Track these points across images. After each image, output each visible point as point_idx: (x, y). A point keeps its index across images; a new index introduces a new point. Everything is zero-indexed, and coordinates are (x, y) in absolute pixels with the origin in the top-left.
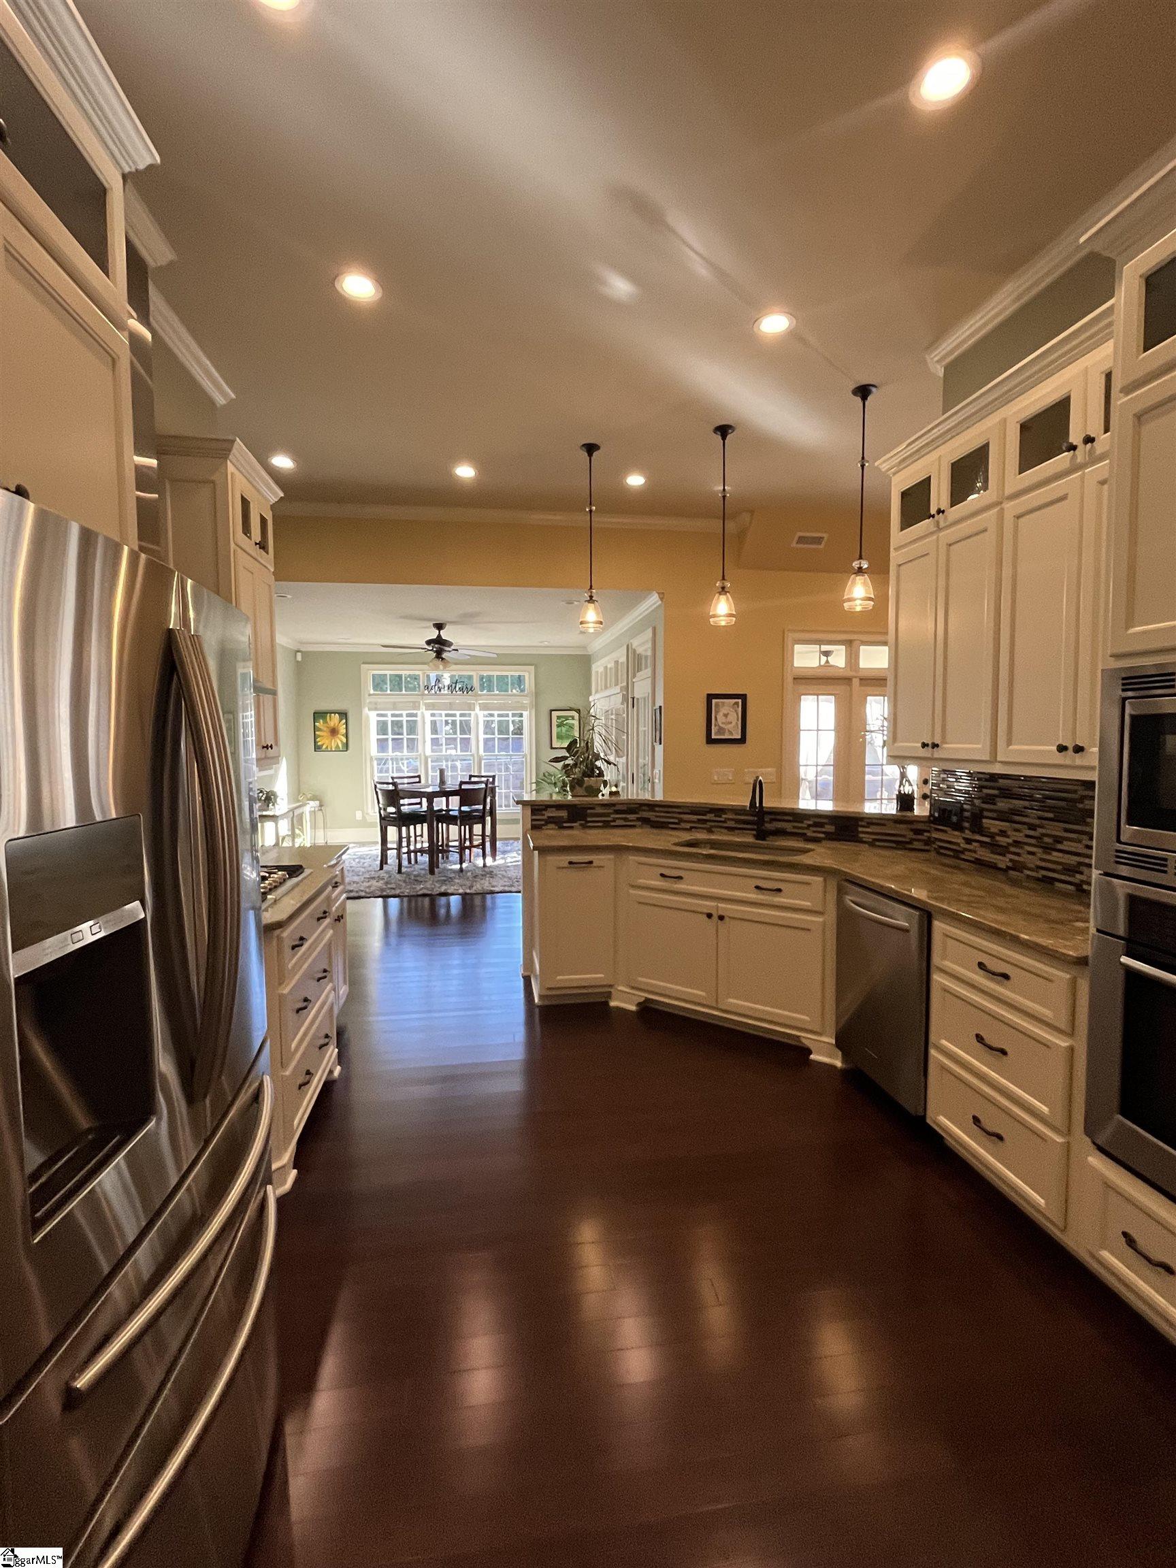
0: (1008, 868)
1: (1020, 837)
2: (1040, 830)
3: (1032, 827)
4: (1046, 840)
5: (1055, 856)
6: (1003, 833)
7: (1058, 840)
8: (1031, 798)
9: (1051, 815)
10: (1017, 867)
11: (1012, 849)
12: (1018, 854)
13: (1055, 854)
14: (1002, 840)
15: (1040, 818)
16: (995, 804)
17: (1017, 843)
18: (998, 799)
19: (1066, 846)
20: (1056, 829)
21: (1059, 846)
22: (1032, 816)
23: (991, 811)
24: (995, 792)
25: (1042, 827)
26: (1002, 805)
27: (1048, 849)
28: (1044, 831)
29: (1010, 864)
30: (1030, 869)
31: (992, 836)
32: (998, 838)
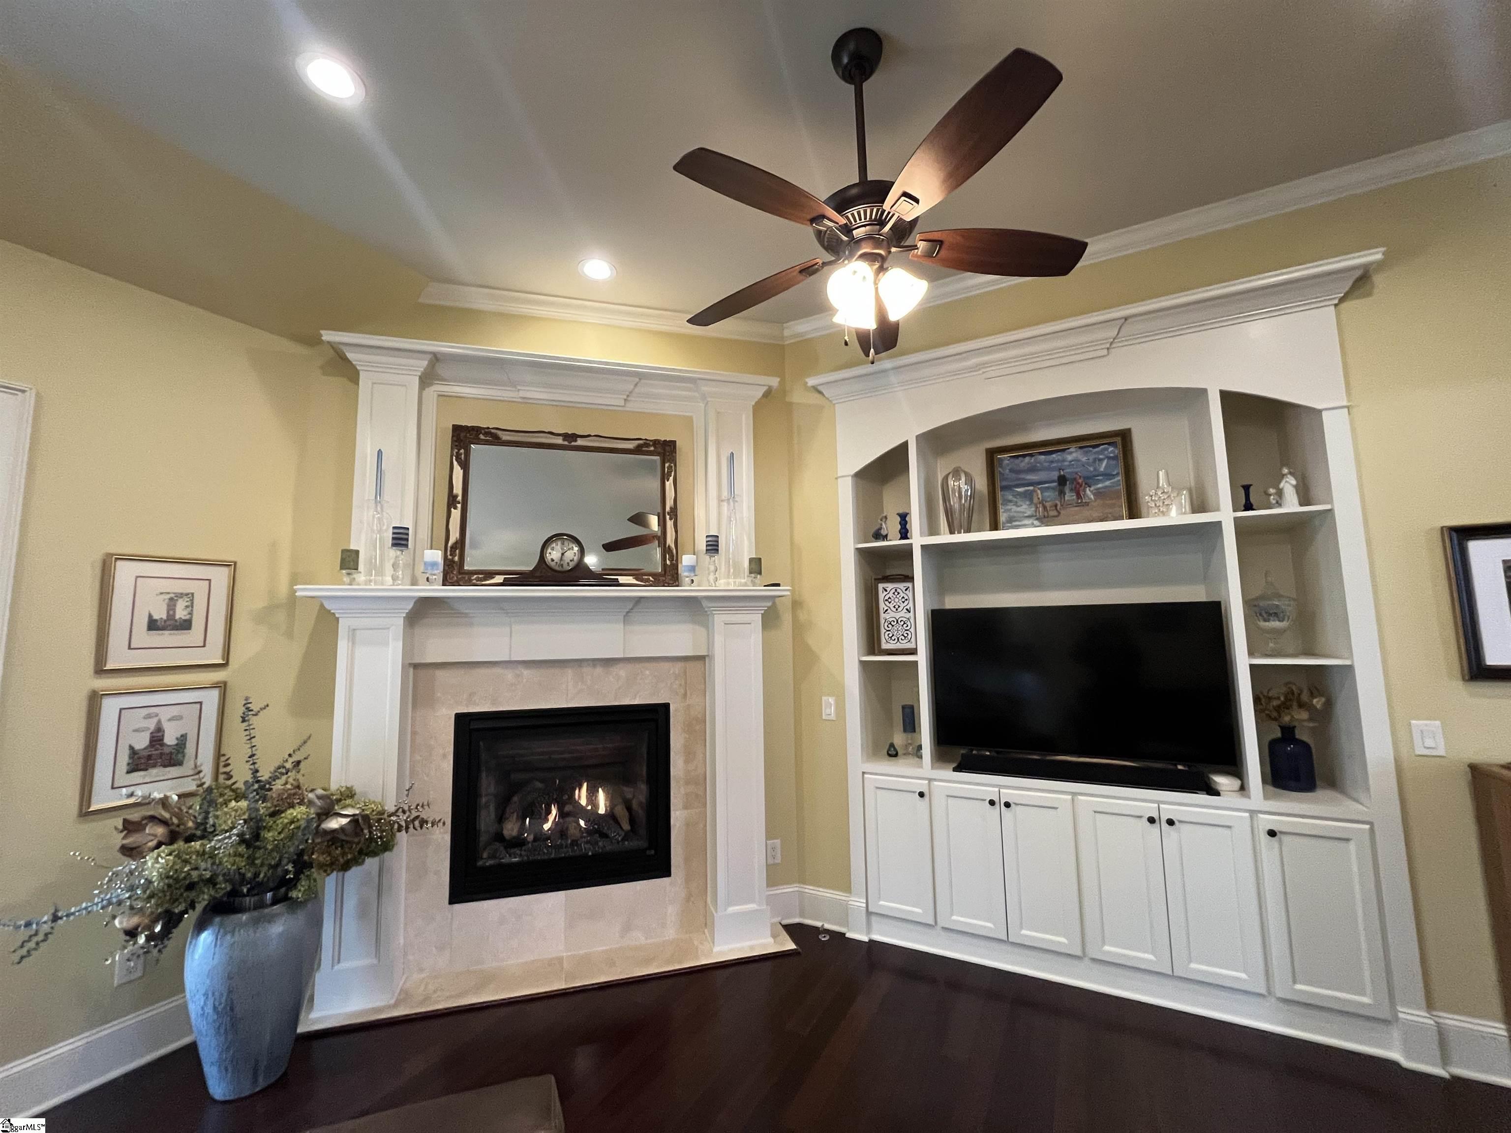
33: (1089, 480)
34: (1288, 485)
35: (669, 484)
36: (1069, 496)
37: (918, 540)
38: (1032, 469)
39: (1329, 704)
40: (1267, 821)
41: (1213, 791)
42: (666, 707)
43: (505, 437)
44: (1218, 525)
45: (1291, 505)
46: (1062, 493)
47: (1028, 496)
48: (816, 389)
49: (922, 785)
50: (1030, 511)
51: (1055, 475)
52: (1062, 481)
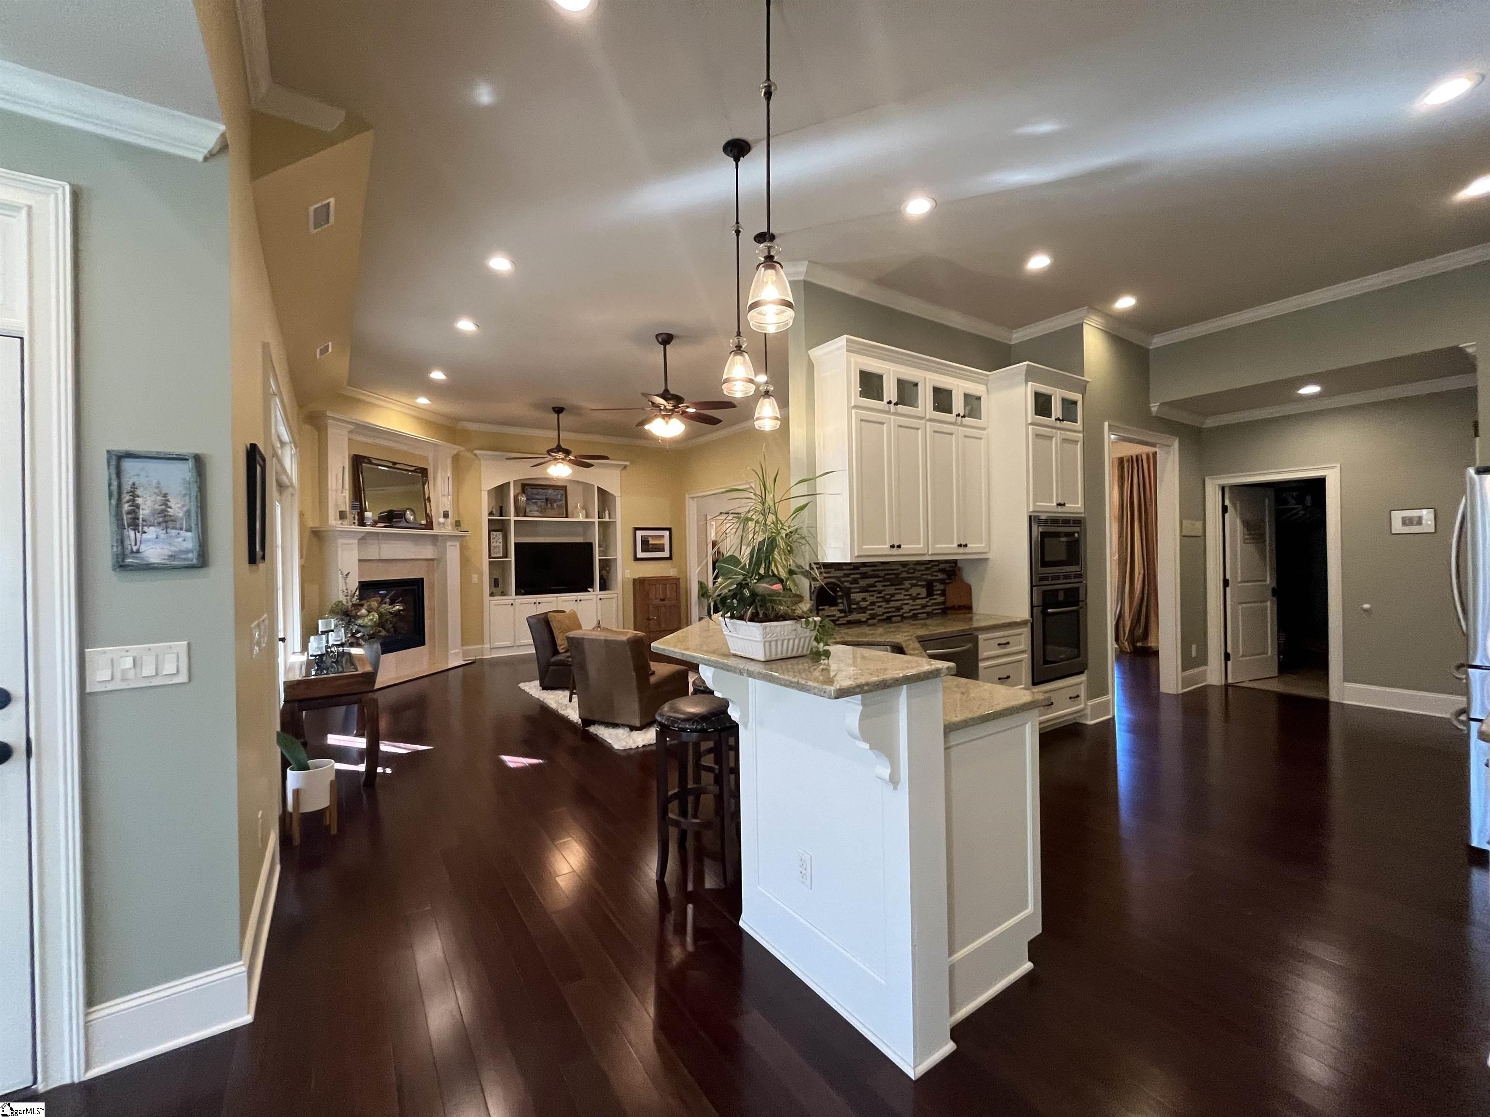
0: (868, 619)
1: (874, 599)
2: (883, 593)
3: (880, 592)
4: (887, 597)
5: (892, 604)
6: (864, 600)
7: (893, 595)
8: (878, 576)
9: (888, 583)
10: (873, 617)
11: (869, 608)
12: (873, 609)
13: (891, 603)
14: (864, 604)
15: (884, 586)
16: (858, 583)
17: (873, 604)
18: (860, 580)
19: (897, 597)
20: (891, 590)
21: (892, 599)
22: (879, 587)
23: (856, 588)
24: (859, 576)
25: (884, 590)
26: (863, 583)
27: (888, 601)
28: (886, 593)
29: (868, 617)
30: (880, 615)
31: (857, 603)
32: (861, 603)
33: (555, 501)
34: (607, 512)
35: (426, 487)
36: (549, 505)
37: (513, 518)
38: (537, 494)
39: (610, 569)
40: (599, 597)
41: (589, 591)
42: (422, 579)
43: (374, 461)
44: (594, 522)
45: (607, 519)
46: (547, 504)
47: (535, 503)
48: (476, 455)
49: (512, 602)
50: (536, 509)
51: (544, 497)
52: (547, 500)
